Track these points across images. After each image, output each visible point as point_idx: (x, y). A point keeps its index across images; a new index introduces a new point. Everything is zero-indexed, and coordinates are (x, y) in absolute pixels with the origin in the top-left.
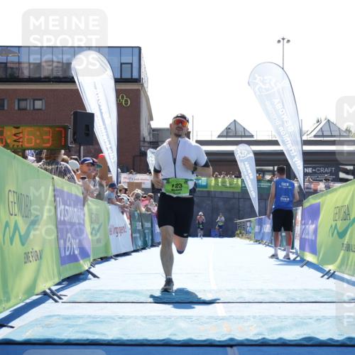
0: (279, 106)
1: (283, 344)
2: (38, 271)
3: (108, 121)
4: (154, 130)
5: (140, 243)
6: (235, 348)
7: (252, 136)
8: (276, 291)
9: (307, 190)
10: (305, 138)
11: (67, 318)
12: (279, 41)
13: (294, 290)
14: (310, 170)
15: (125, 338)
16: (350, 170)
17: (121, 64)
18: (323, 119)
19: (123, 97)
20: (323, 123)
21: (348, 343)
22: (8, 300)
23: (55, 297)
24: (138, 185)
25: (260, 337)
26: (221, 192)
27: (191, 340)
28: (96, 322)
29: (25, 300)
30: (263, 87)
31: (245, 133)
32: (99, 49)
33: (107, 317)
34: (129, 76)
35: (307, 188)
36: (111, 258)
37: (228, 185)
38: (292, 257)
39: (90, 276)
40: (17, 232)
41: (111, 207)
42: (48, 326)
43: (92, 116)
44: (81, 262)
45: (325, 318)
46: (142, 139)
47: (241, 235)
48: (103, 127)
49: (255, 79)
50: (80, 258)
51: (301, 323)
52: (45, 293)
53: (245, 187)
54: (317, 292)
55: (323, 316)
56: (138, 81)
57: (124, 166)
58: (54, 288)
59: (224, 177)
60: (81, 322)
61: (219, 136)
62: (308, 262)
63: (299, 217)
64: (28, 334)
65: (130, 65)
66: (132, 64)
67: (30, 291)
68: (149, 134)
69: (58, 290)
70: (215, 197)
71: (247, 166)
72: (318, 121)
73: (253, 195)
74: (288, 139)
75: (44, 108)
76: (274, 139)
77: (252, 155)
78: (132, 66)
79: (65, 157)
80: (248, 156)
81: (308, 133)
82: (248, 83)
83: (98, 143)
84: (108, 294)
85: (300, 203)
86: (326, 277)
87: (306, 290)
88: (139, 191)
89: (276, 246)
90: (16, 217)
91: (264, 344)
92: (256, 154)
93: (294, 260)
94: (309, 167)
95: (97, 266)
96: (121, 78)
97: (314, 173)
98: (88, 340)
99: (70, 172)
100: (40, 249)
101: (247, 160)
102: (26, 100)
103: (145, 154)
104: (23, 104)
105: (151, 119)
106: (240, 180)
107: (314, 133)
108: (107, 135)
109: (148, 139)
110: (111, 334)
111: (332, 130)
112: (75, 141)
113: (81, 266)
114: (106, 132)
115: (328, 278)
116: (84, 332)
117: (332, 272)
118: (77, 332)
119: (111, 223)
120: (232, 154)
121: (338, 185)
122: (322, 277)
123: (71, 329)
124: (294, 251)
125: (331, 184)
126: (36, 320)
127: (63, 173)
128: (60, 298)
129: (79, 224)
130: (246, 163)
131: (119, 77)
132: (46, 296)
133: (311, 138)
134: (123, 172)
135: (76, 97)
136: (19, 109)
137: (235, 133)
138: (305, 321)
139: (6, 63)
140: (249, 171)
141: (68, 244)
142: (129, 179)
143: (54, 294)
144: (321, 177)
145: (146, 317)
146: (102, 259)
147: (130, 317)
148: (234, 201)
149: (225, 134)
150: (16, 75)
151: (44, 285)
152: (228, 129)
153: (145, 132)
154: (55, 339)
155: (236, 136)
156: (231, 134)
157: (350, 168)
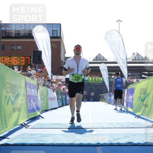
0: (117, 48)
1: (119, 145)
2: (19, 116)
3: (47, 54)
4: (66, 58)
5: (61, 104)
6: (100, 147)
7: (107, 60)
8: (116, 123)
9: (129, 82)
10: (128, 61)
11: (31, 135)
12: (117, 21)
13: (124, 123)
14: (130, 74)
15: (55, 143)
16: (147, 74)
17: (53, 31)
18: (135, 53)
19: (53, 44)
20: (136, 54)
21: (146, 144)
22: (7, 127)
23: (26, 126)
24: (60, 80)
25: (110, 142)
26: (94, 83)
27: (82, 143)
28: (43, 136)
29: (14, 127)
30: (111, 40)
31: (104, 59)
32: (43, 25)
33: (47, 134)
34: (56, 36)
35: (129, 81)
36: (49, 110)
37: (97, 80)
38: (123, 109)
39: (40, 117)
40: (10, 100)
41: (49, 89)
42: (23, 138)
43: (41, 52)
44: (37, 112)
46: (61, 62)
47: (102, 101)
48: (45, 56)
49: (108, 37)
51: (127, 136)
52: (22, 125)
53: (104, 81)
54: (133, 124)
55: (136, 134)
56: (60, 37)
57: (54, 72)
58: (26, 123)
59: (95, 77)
60: (37, 136)
61: (93, 60)
62: (129, 111)
63: (126, 93)
64: (15, 141)
65: (56, 31)
66: (57, 31)
67: (16, 124)
68: (64, 59)
69: (27, 123)
70: (91, 85)
71: (105, 72)
72: (133, 54)
73: (107, 84)
74: (121, 61)
75: (21, 49)
76: (115, 61)
77: (106, 68)
78: (57, 32)
80: (105, 68)
81: (130, 59)
82: (105, 38)
83: (43, 63)
84: (48, 125)
86: (137, 117)
87: (128, 123)
88: (60, 83)
89: (116, 105)
90: (10, 94)
91: (111, 145)
92: (108, 67)
93: (124, 111)
94: (130, 73)
95: (43, 113)
96: (53, 37)
97: (132, 75)
98: (39, 144)
99: (32, 75)
100: (20, 107)
101: (105, 70)
102: (14, 46)
104: (13, 47)
105: (65, 53)
106: (101, 78)
107: (132, 59)
108: (47, 60)
109: (64, 61)
110: (49, 141)
111: (139, 57)
112: (34, 62)
113: (37, 114)
114: (47, 59)
115: (138, 118)
116: (38, 140)
117: (139, 115)
118: (35, 140)
120: (98, 67)
121: (142, 80)
122: (135, 117)
123: (33, 139)
124: (124, 107)
125: (139, 79)
126: (19, 136)
127: (29, 75)
128: (28, 127)
129: (36, 96)
130: (104, 71)
131: (52, 36)
132: (22, 126)
133: (130, 61)
134: (54, 75)
135: (34, 44)
136: (11, 49)
137: (99, 59)
138: (128, 136)
139: (6, 31)
140: (105, 74)
141: (31, 104)
142: (56, 78)
143: (26, 125)
144: (134, 77)
146: (45, 110)
147: (57, 134)
148: (99, 86)
149: (95, 59)
150: (10, 35)
151: (22, 121)
152: (97, 57)
153: (62, 59)
154: (26, 143)
155: (100, 60)
156: (98, 59)
157: (147, 73)
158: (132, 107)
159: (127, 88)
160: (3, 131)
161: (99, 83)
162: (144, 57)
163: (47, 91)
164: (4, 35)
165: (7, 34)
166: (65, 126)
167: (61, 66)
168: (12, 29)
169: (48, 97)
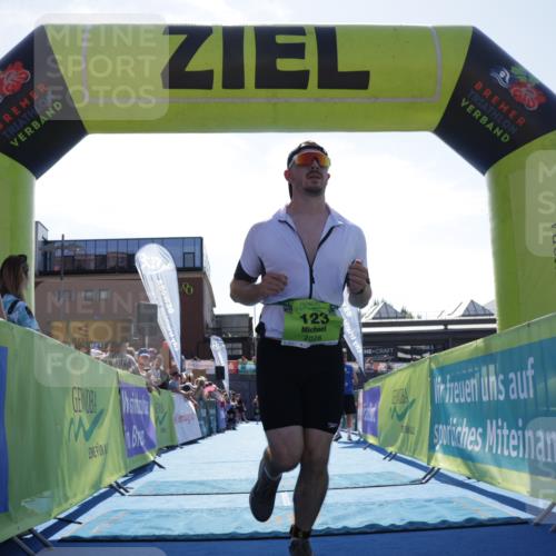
1: (347, 532)
2: (104, 466)
3: (171, 311)
4: (218, 316)
5: (205, 430)
8: (340, 476)
10: (363, 320)
11: (134, 513)
13: (357, 474)
14: (369, 352)
15: (191, 533)
16: (408, 350)
17: (184, 254)
18: (381, 302)
19: (185, 286)
20: (380, 305)
21: (410, 528)
23: (122, 490)
24: (202, 372)
25: (325, 527)
27: (257, 533)
28: (163, 516)
32: (162, 241)
33: (172, 511)
34: (191, 265)
36: (177, 446)
38: (355, 438)
39: (156, 467)
40: (81, 430)
41: (175, 396)
42: (115, 522)
43: (155, 307)
44: (147, 453)
45: (387, 502)
46: (205, 326)
50: (145, 449)
51: (364, 508)
52: (111, 486)
54: (379, 475)
56: (200, 269)
58: (120, 481)
60: (147, 516)
62: (371, 444)
63: (361, 400)
64: (95, 530)
65: (192, 255)
66: (194, 253)
67: (96, 486)
68: (213, 321)
69: (125, 483)
72: (375, 304)
78: (194, 256)
79: (131, 349)
81: (367, 315)
83: (161, 332)
84: (174, 486)
85: (360, 386)
86: (388, 459)
87: (369, 474)
88: (203, 378)
90: (81, 414)
93: (357, 441)
94: (368, 349)
96: (184, 267)
97: (374, 354)
100: (105, 443)
102: (92, 291)
103: (208, 341)
105: (214, 305)
107: (372, 316)
109: (211, 326)
110: (178, 528)
111: (389, 312)
112: (139, 333)
113: (147, 457)
114: (170, 322)
115: (390, 460)
116: (151, 528)
117: (394, 453)
118: (144, 528)
119: (176, 411)
121: (396, 366)
122: (385, 459)
123: (137, 525)
124: (357, 432)
125: (391, 364)
126: (104, 515)
127: (126, 365)
128: (127, 492)
129: (144, 415)
131: (181, 265)
132: (114, 489)
133: (369, 320)
134: (187, 358)
138: (368, 507)
139: (73, 257)
141: (134, 436)
142: (194, 365)
143: (120, 487)
144: (380, 358)
145: (211, 510)
146: (167, 447)
147: (196, 511)
151: (110, 479)
153: (208, 319)
154: (121, 536)
157: (408, 347)
158: (375, 434)
159: (362, 388)
160: (65, 506)
162: (399, 310)
163: (172, 400)
164: (69, 267)
165: (76, 263)
166: (214, 487)
167: (204, 336)
168: (89, 253)
169: (174, 416)
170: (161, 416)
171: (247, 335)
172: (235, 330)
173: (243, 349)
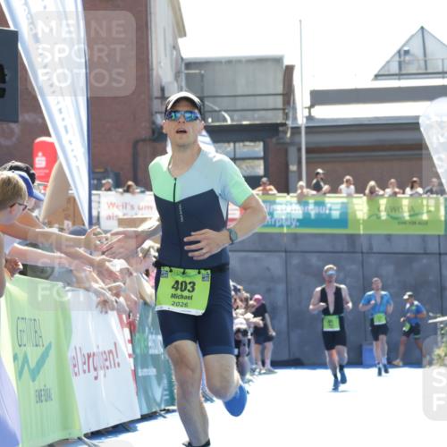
4: (189, 65)
26: (389, 238)
37: (406, 216)
46: (156, 93)
59: (395, 194)
61: (377, 77)
68: (177, 75)
70: (370, 252)
83: (36, 108)
105: (180, 30)
106: (441, 200)
119: (76, 341)
120: (413, 125)
142: (125, 206)
148: (425, 260)
149: (394, 68)
152: (403, 53)
153: (163, 70)
155: (426, 74)
156: (412, 69)
161: (424, 238)
163: (63, 310)
167: (154, 123)
169: (71, 353)
170: (34, 355)
171: (277, 118)
172: (241, 103)
173: (265, 158)
